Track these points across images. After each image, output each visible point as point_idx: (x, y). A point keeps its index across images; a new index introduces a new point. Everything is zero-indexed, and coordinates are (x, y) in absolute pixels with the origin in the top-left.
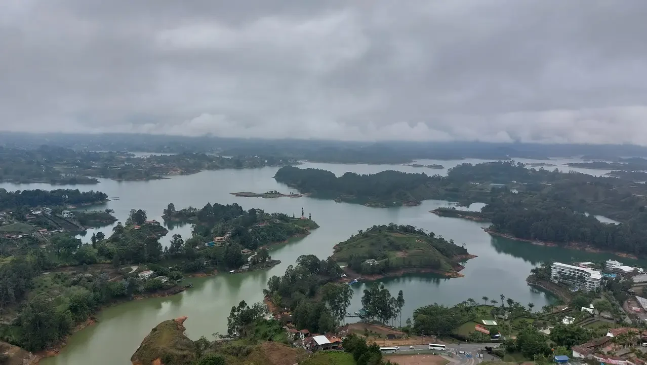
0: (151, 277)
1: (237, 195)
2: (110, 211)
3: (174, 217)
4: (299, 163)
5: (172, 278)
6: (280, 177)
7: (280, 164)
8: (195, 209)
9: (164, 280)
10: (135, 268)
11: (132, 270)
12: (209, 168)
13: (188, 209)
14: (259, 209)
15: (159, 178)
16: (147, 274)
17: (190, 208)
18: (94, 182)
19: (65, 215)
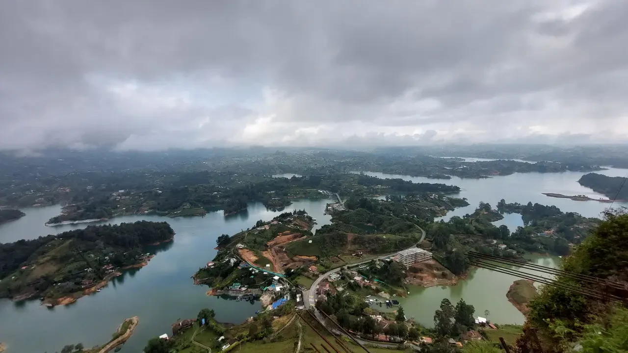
0: (505, 249)
1: (548, 195)
2: (466, 199)
3: (505, 208)
4: (601, 169)
5: (518, 252)
6: (583, 182)
7: (582, 170)
8: (520, 204)
9: (514, 252)
10: (495, 242)
11: (493, 242)
12: (518, 171)
13: (514, 203)
14: (575, 213)
15: (486, 177)
16: (504, 246)
17: (516, 203)
18: (449, 178)
19: (444, 200)
